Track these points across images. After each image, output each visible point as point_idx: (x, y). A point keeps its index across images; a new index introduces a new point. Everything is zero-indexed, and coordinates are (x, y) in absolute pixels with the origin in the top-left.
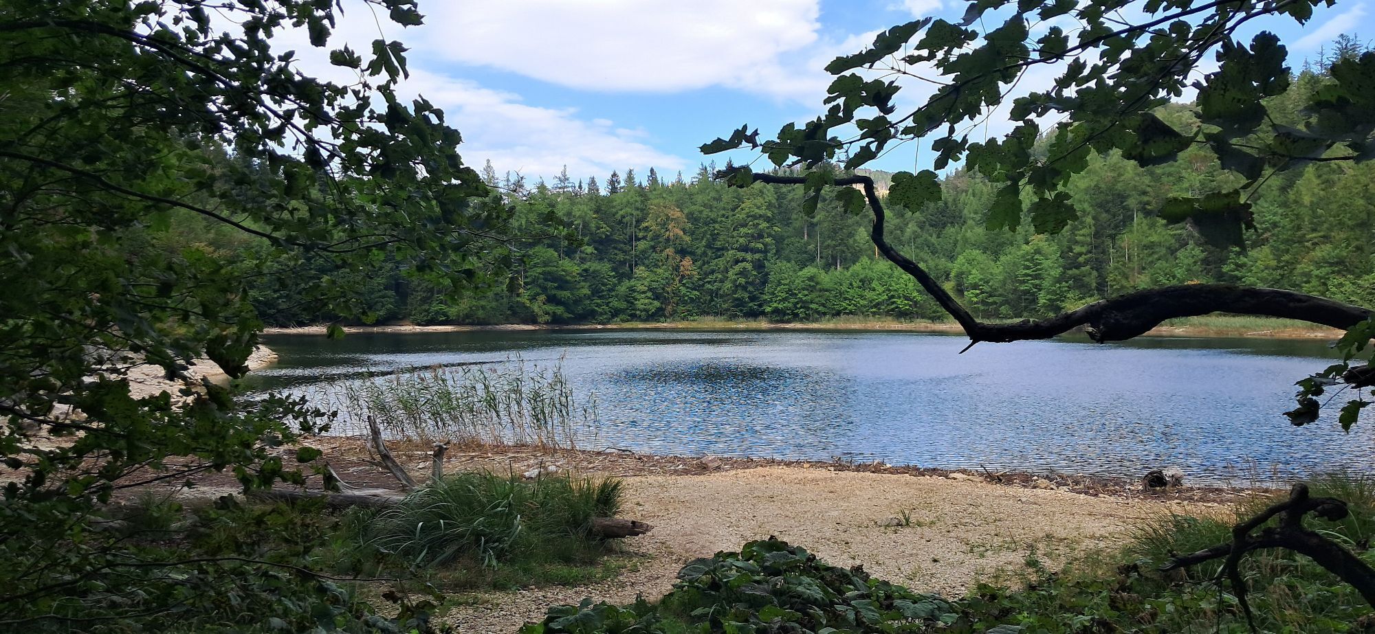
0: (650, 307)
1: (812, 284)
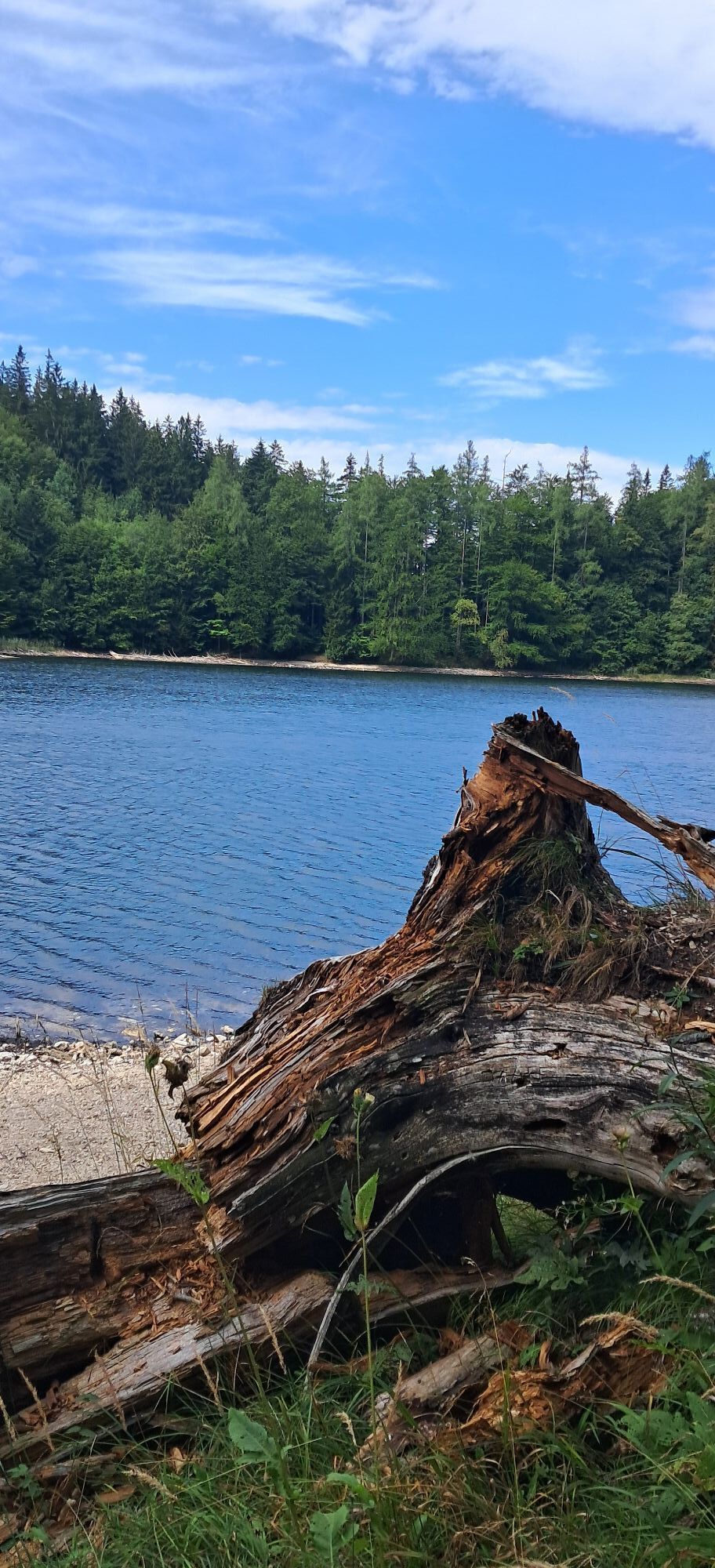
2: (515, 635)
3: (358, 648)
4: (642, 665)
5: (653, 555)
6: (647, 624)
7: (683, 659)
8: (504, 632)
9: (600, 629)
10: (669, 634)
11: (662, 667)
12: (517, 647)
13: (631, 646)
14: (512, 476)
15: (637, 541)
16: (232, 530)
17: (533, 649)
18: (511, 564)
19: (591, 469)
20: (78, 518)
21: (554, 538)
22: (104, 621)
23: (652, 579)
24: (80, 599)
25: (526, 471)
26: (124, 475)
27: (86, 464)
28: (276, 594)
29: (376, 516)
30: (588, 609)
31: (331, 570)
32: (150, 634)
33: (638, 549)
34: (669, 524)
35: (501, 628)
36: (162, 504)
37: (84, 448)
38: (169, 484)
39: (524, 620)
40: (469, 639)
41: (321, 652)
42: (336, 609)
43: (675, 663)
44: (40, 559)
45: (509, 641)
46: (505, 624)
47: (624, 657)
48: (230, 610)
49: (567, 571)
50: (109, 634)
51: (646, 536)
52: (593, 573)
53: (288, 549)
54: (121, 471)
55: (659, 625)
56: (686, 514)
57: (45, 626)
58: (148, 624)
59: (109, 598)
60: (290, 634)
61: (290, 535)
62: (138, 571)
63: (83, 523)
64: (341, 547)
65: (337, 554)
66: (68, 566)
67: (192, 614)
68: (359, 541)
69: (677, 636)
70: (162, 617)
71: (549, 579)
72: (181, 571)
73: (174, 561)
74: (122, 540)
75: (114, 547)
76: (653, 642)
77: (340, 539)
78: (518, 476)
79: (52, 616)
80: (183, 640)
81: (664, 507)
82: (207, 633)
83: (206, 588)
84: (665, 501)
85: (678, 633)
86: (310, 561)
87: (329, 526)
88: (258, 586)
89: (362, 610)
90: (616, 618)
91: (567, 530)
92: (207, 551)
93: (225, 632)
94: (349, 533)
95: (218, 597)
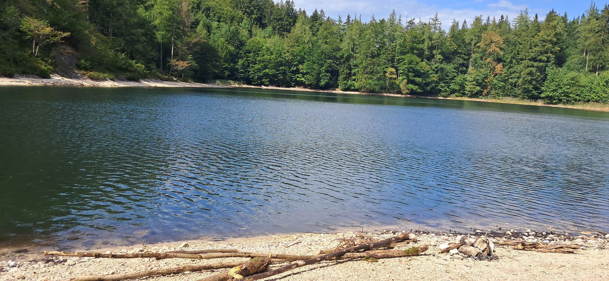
0: (474, 90)
1: (573, 82)
2: (410, 82)
3: (351, 85)
4: (457, 94)
5: (461, 53)
6: (459, 78)
7: (472, 92)
8: (406, 81)
9: (441, 79)
10: (467, 82)
11: (464, 94)
12: (411, 86)
13: (452, 86)
14: (409, 23)
15: (456, 47)
16: (306, 42)
17: (417, 87)
18: (409, 55)
19: (439, 20)
20: (251, 37)
21: (425, 46)
22: (260, 74)
23: (461, 62)
24: (252, 66)
25: (414, 21)
26: (266, 21)
27: (253, 18)
28: (322, 65)
29: (359, 37)
30: (437, 73)
31: (342, 57)
32: (276, 79)
33: (456, 50)
34: (467, 42)
35: (405, 79)
36: (280, 32)
37: (252, 11)
38: (282, 25)
39: (413, 76)
40: (392, 83)
41: (337, 87)
42: (343, 71)
43: (469, 93)
44: (239, 52)
45: (407, 84)
46: (406, 78)
47: (450, 91)
48: (305, 71)
49: (430, 58)
50: (262, 79)
51: (459, 46)
52: (439, 59)
53: (326, 49)
54: (265, 20)
55: (463, 79)
56: (474, 38)
57: (239, 76)
58: (275, 76)
59: (262, 66)
60: (326, 80)
61: (327, 44)
62: (272, 56)
63: (253, 39)
64: (346, 48)
65: (344, 50)
66: (247, 54)
67: (290, 72)
68: (352, 46)
69: (470, 83)
70: (280, 73)
71: (422, 61)
72: (287, 57)
73: (285, 53)
74: (267, 45)
75: (264, 48)
76: (461, 85)
77: (345, 46)
78: (411, 23)
79: (242, 73)
80: (288, 82)
81: (465, 35)
82: (296, 79)
83: (296, 63)
84: (466, 33)
85: (471, 82)
86: (334, 54)
87: (341, 40)
88: (315, 62)
89: (353, 72)
90: (447, 76)
91: (430, 43)
92: (296, 50)
93: (303, 79)
94: (349, 43)
95: (300, 66)
